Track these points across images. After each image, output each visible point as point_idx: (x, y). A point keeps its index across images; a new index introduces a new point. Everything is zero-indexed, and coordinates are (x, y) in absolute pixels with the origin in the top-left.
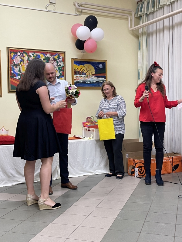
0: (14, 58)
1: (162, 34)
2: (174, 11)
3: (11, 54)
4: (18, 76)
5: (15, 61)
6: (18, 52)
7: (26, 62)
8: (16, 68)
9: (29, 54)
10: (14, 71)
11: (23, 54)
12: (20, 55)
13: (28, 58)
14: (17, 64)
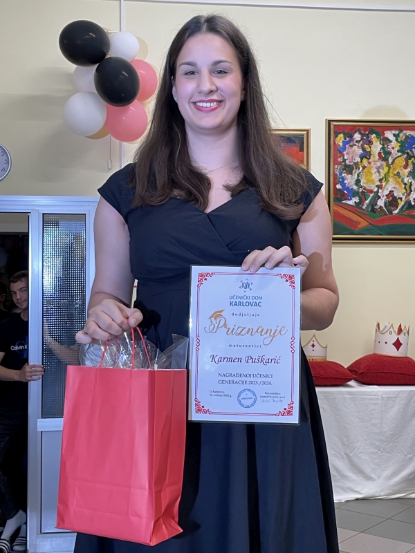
0: (345, 149)
3: (338, 139)
4: (354, 197)
5: (345, 158)
6: (355, 132)
7: (378, 157)
8: (350, 176)
9: (386, 135)
10: (343, 184)
11: (368, 137)
12: (362, 139)
13: (381, 146)
14: (352, 164)
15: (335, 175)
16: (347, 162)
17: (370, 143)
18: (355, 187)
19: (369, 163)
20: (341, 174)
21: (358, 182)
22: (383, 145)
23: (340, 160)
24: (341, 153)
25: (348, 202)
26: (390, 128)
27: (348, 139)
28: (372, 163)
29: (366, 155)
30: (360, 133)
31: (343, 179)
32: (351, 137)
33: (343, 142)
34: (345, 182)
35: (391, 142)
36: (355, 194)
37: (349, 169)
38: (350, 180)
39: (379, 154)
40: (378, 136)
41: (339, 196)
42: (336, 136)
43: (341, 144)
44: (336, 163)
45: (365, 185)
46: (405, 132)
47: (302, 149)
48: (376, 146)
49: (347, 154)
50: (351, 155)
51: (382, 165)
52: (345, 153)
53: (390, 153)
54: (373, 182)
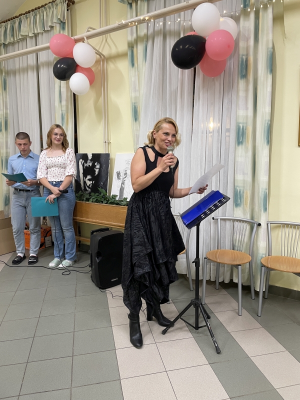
1: (26, 75)
2: (39, 45)
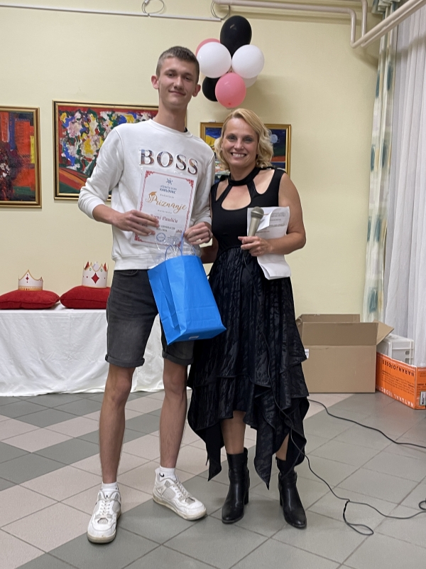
0: (67, 125)
3: (62, 117)
4: (76, 163)
5: (69, 132)
6: (76, 112)
7: (95, 133)
8: (72, 147)
9: (101, 115)
10: (66, 153)
11: (87, 116)
12: (82, 117)
13: (97, 124)
14: (74, 137)
15: (60, 146)
16: (70, 136)
17: (88, 121)
18: (77, 156)
19: (88, 137)
20: (65, 145)
21: (79, 152)
22: (99, 123)
23: (64, 133)
24: (65, 128)
25: (71, 168)
26: (105, 110)
27: (70, 117)
28: (91, 138)
29: (85, 130)
30: (80, 113)
31: (67, 149)
32: (73, 115)
33: (66, 119)
34: (69, 151)
35: (105, 120)
36: (77, 161)
37: (72, 141)
38: (72, 150)
39: (96, 130)
40: (95, 115)
41: (64, 163)
42: (60, 114)
43: (65, 121)
44: (61, 135)
45: (85, 155)
46: (116, 113)
47: (32, 124)
48: (94, 124)
49: (70, 129)
50: (73, 130)
51: (98, 139)
52: (68, 128)
53: (104, 130)
54: (91, 152)
